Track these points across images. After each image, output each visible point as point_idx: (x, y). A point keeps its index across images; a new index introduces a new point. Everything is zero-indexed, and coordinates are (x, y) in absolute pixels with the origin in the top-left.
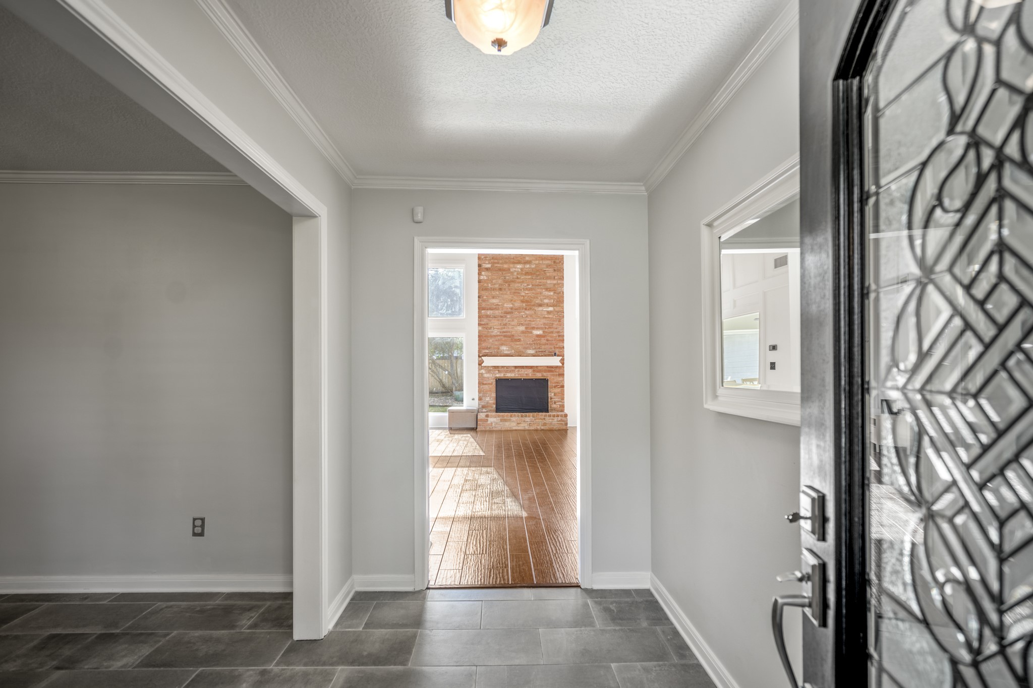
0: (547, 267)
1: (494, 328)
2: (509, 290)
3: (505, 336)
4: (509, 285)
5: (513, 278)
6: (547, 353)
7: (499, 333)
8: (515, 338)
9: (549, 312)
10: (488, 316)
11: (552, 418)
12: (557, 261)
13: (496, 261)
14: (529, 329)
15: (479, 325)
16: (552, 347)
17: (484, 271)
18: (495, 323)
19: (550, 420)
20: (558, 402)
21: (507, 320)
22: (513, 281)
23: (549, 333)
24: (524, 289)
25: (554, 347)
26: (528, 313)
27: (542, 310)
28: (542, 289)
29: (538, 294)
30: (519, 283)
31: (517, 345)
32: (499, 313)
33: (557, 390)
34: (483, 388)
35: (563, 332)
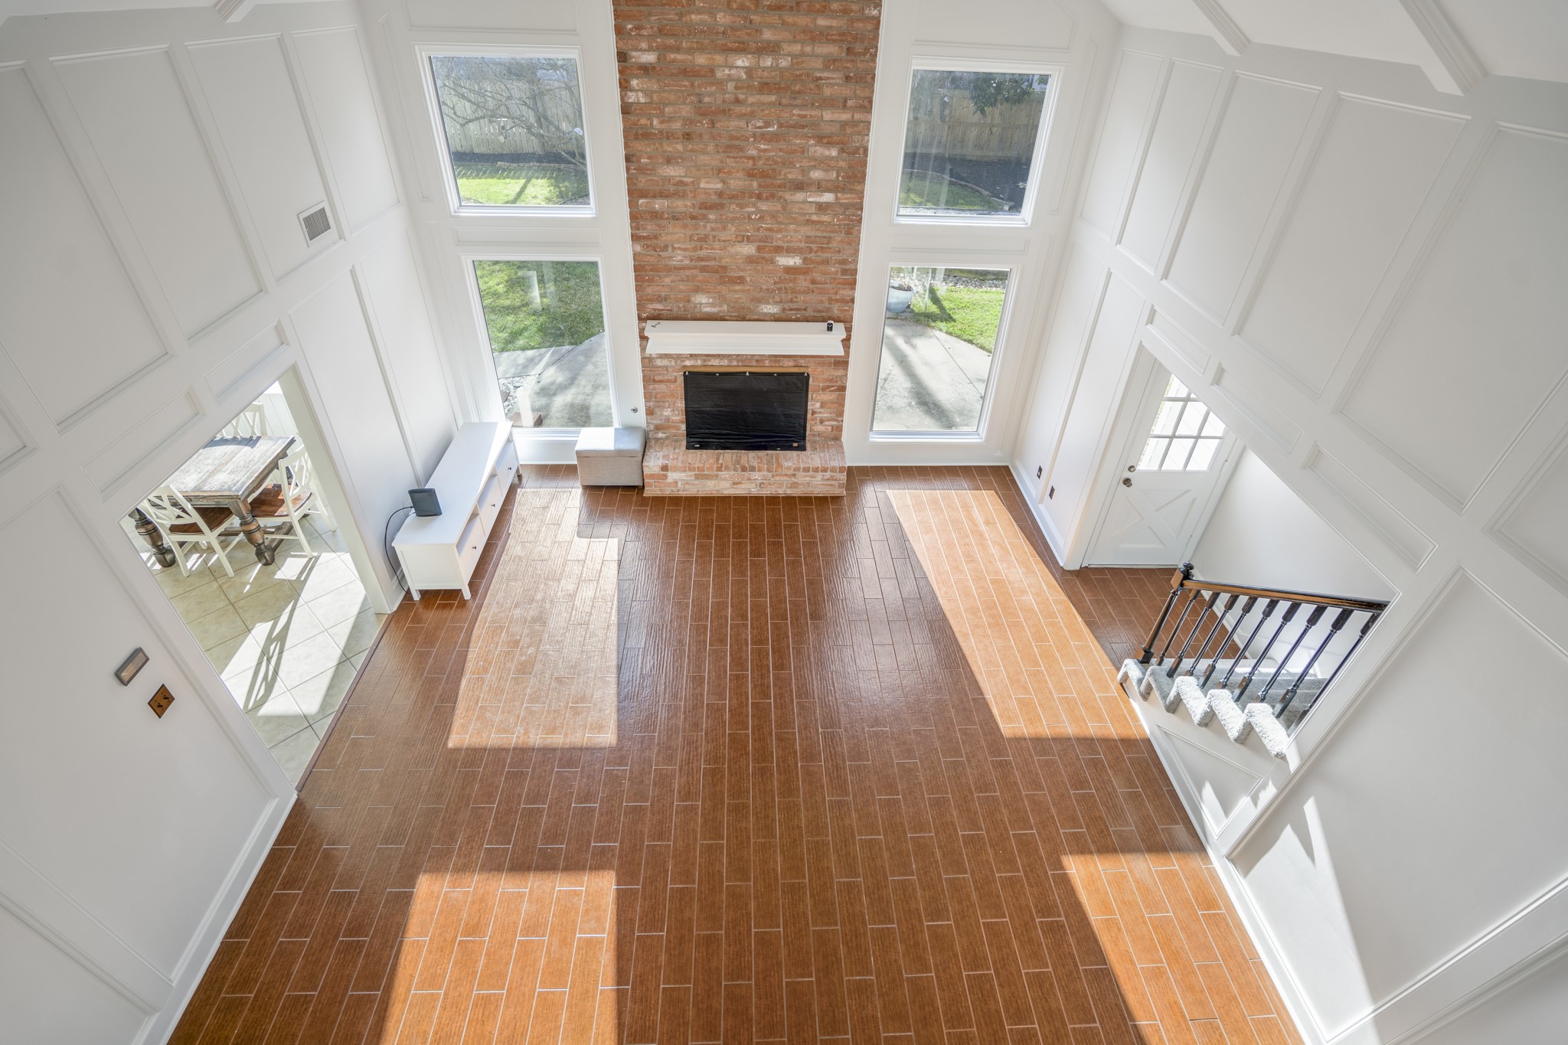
0: (826, 67)
1: (674, 249)
2: (713, 138)
3: (703, 269)
4: (713, 123)
5: (724, 101)
6: (810, 313)
7: (687, 262)
8: (732, 274)
9: (822, 208)
10: (655, 215)
11: (811, 473)
12: (859, 48)
13: (671, 41)
14: (768, 250)
15: (635, 238)
16: (824, 298)
17: (637, 77)
18: (675, 234)
19: (808, 479)
20: (829, 420)
21: (709, 225)
22: (724, 112)
23: (819, 263)
24: (754, 136)
25: (830, 300)
26: (764, 208)
27: (805, 202)
28: (806, 137)
29: (794, 152)
30: (741, 116)
31: (735, 291)
32: (686, 206)
33: (828, 397)
34: (654, 389)
35: (856, 262)
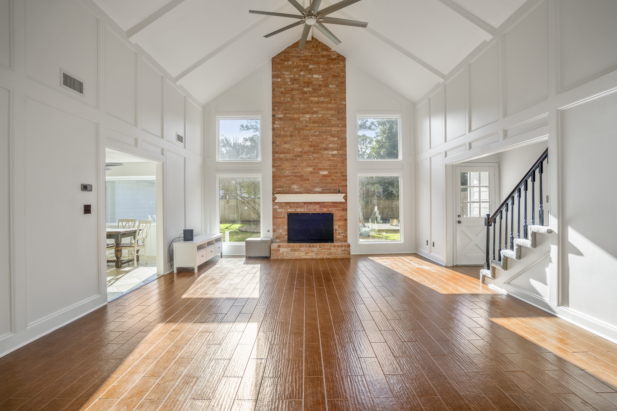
0: (332, 116)
1: (286, 169)
2: (299, 136)
3: (295, 176)
4: (299, 132)
5: (302, 126)
6: (332, 191)
7: (290, 174)
8: (305, 178)
9: (333, 155)
10: (280, 159)
11: (336, 248)
12: (341, 111)
13: (288, 112)
14: (317, 169)
15: (273, 166)
16: (337, 185)
17: (277, 121)
18: (287, 165)
19: (335, 250)
20: (342, 233)
21: (297, 162)
22: (302, 129)
23: (334, 173)
24: (311, 135)
25: (339, 186)
26: (315, 156)
27: (328, 154)
28: (327, 135)
29: (324, 139)
30: (307, 130)
31: (306, 184)
32: (290, 156)
33: (341, 223)
34: (276, 221)
35: (346, 172)
